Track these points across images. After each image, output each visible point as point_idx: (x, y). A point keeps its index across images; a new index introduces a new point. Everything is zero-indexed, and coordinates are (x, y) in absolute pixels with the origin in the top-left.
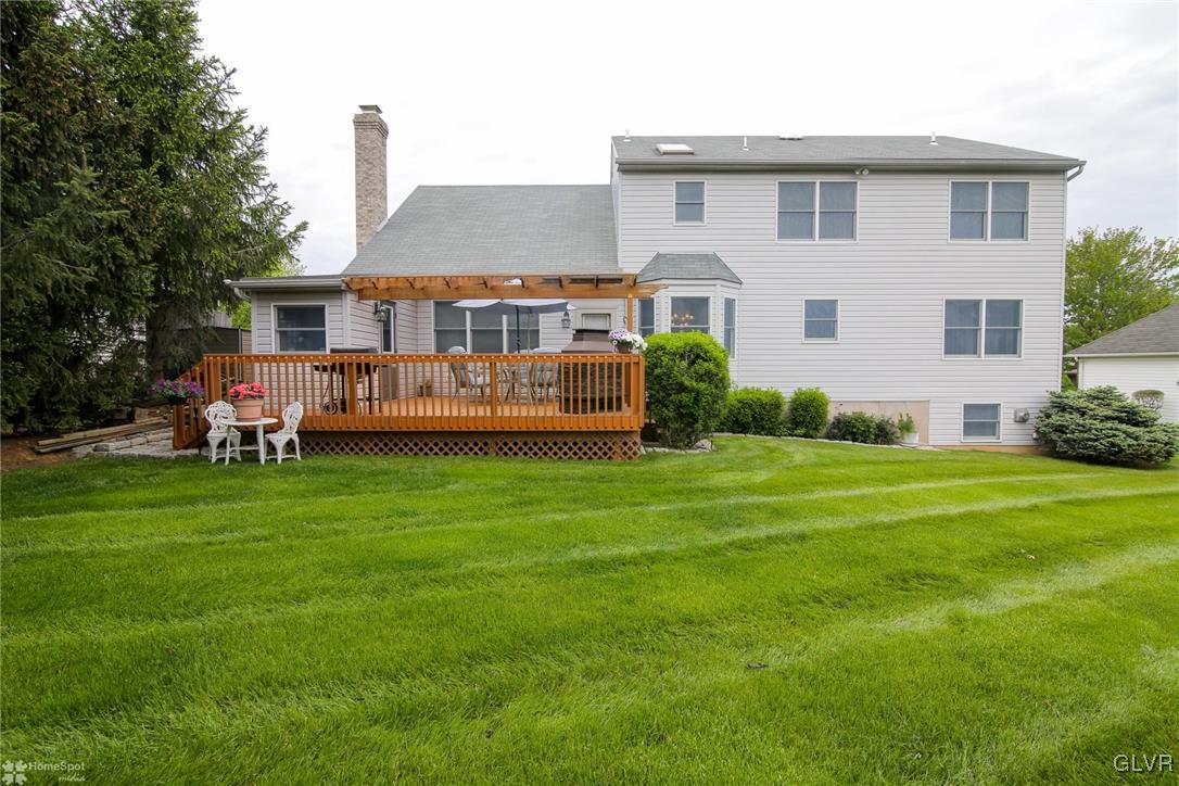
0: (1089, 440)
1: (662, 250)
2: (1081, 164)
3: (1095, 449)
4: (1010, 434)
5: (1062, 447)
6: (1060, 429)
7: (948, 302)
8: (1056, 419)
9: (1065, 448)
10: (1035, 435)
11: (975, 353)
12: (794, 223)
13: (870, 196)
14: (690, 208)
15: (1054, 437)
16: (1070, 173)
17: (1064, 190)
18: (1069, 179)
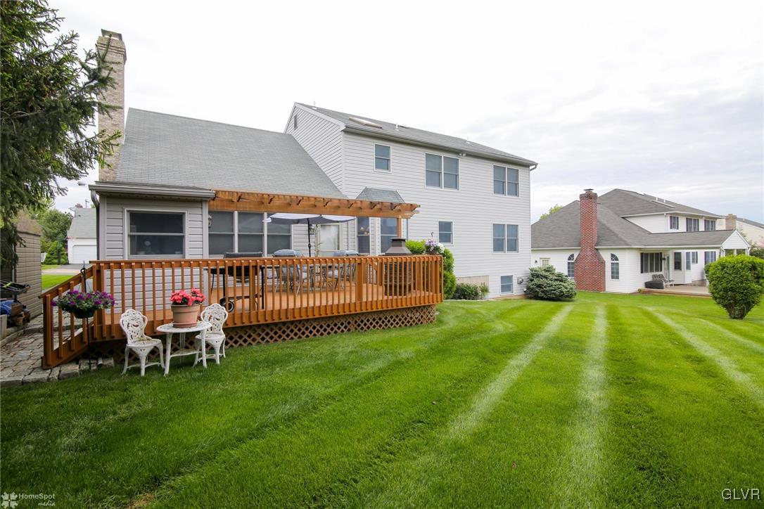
0: (552, 290)
1: (369, 186)
2: (536, 165)
3: (555, 294)
4: (517, 290)
5: (541, 294)
6: (539, 286)
7: (494, 224)
8: (536, 281)
9: (543, 295)
10: (525, 290)
11: (503, 250)
12: (433, 178)
13: (466, 167)
14: (383, 162)
15: (537, 290)
16: (531, 167)
17: (529, 175)
18: (531, 170)
